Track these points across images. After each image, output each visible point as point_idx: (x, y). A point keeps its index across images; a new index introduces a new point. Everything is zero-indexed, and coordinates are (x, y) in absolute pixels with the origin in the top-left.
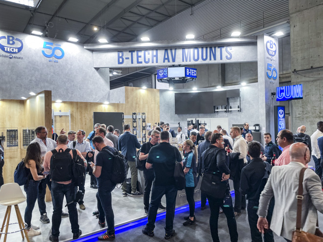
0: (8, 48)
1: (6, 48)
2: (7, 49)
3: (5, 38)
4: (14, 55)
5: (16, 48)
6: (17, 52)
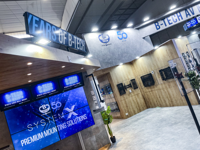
1: (103, 41)
3: (101, 36)
5: (107, 39)
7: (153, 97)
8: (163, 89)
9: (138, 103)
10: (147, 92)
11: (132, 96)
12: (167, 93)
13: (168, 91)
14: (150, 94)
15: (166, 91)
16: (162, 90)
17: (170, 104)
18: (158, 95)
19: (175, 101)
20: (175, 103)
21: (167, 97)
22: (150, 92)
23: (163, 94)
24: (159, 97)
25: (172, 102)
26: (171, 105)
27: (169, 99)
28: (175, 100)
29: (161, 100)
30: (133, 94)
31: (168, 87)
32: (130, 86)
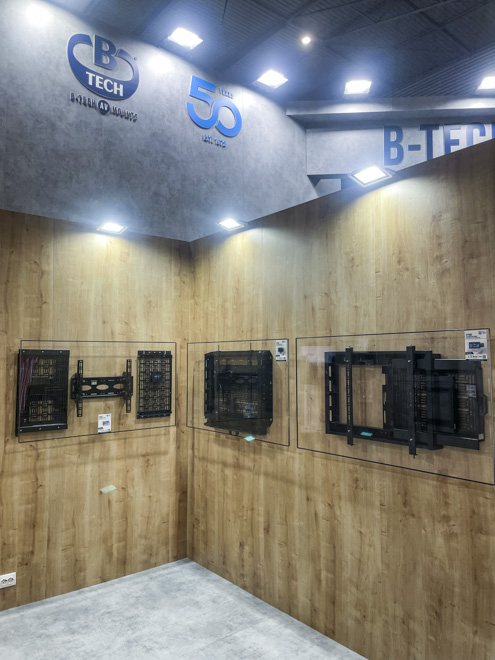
0: (98, 78)
1: (91, 75)
2: (94, 79)
3: (90, 43)
4: (113, 104)
5: (119, 83)
6: (121, 94)
7: (231, 505)
8: (308, 487)
9: (125, 516)
10: (213, 462)
11: (104, 459)
12: (323, 523)
13: (332, 519)
14: (224, 480)
15: (321, 509)
16: (298, 494)
17: (314, 610)
18: (262, 509)
19: (358, 614)
20: (351, 623)
21: (314, 558)
22: (225, 464)
23: (296, 522)
24: (262, 526)
25: (333, 601)
26: (321, 620)
27: (324, 574)
28: (360, 605)
29: (267, 546)
30: (114, 447)
31: (344, 488)
32: (117, 388)
